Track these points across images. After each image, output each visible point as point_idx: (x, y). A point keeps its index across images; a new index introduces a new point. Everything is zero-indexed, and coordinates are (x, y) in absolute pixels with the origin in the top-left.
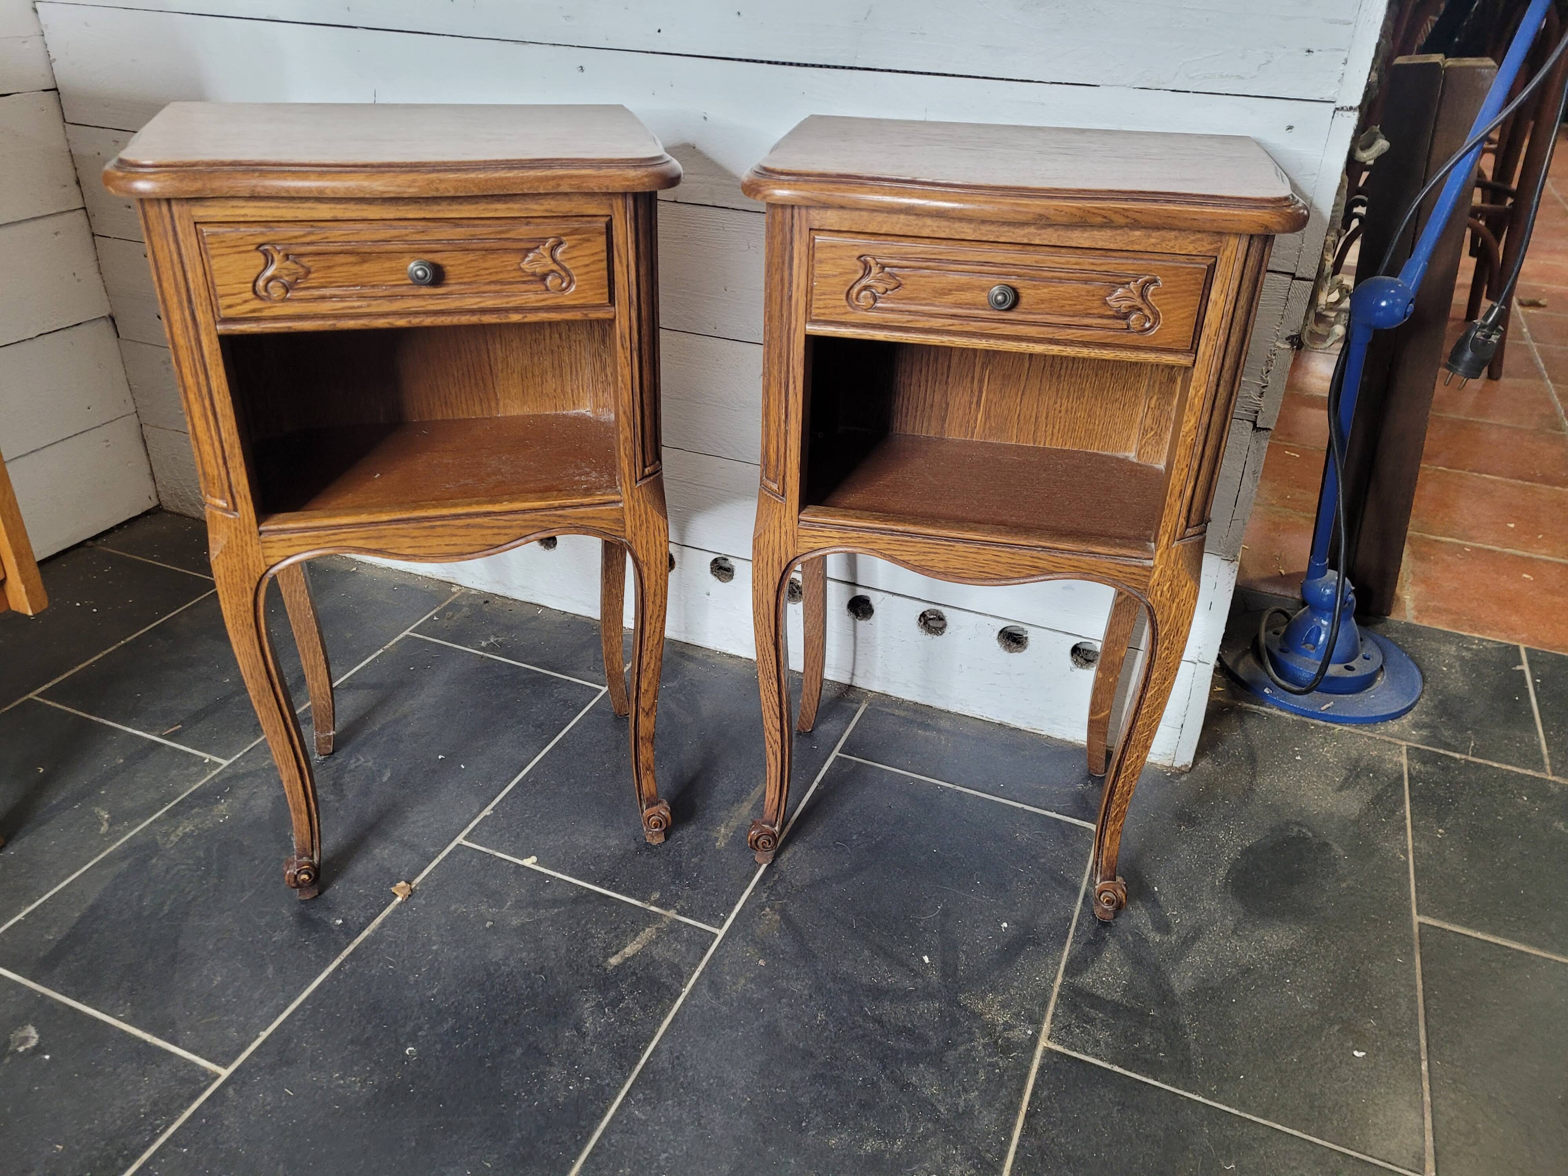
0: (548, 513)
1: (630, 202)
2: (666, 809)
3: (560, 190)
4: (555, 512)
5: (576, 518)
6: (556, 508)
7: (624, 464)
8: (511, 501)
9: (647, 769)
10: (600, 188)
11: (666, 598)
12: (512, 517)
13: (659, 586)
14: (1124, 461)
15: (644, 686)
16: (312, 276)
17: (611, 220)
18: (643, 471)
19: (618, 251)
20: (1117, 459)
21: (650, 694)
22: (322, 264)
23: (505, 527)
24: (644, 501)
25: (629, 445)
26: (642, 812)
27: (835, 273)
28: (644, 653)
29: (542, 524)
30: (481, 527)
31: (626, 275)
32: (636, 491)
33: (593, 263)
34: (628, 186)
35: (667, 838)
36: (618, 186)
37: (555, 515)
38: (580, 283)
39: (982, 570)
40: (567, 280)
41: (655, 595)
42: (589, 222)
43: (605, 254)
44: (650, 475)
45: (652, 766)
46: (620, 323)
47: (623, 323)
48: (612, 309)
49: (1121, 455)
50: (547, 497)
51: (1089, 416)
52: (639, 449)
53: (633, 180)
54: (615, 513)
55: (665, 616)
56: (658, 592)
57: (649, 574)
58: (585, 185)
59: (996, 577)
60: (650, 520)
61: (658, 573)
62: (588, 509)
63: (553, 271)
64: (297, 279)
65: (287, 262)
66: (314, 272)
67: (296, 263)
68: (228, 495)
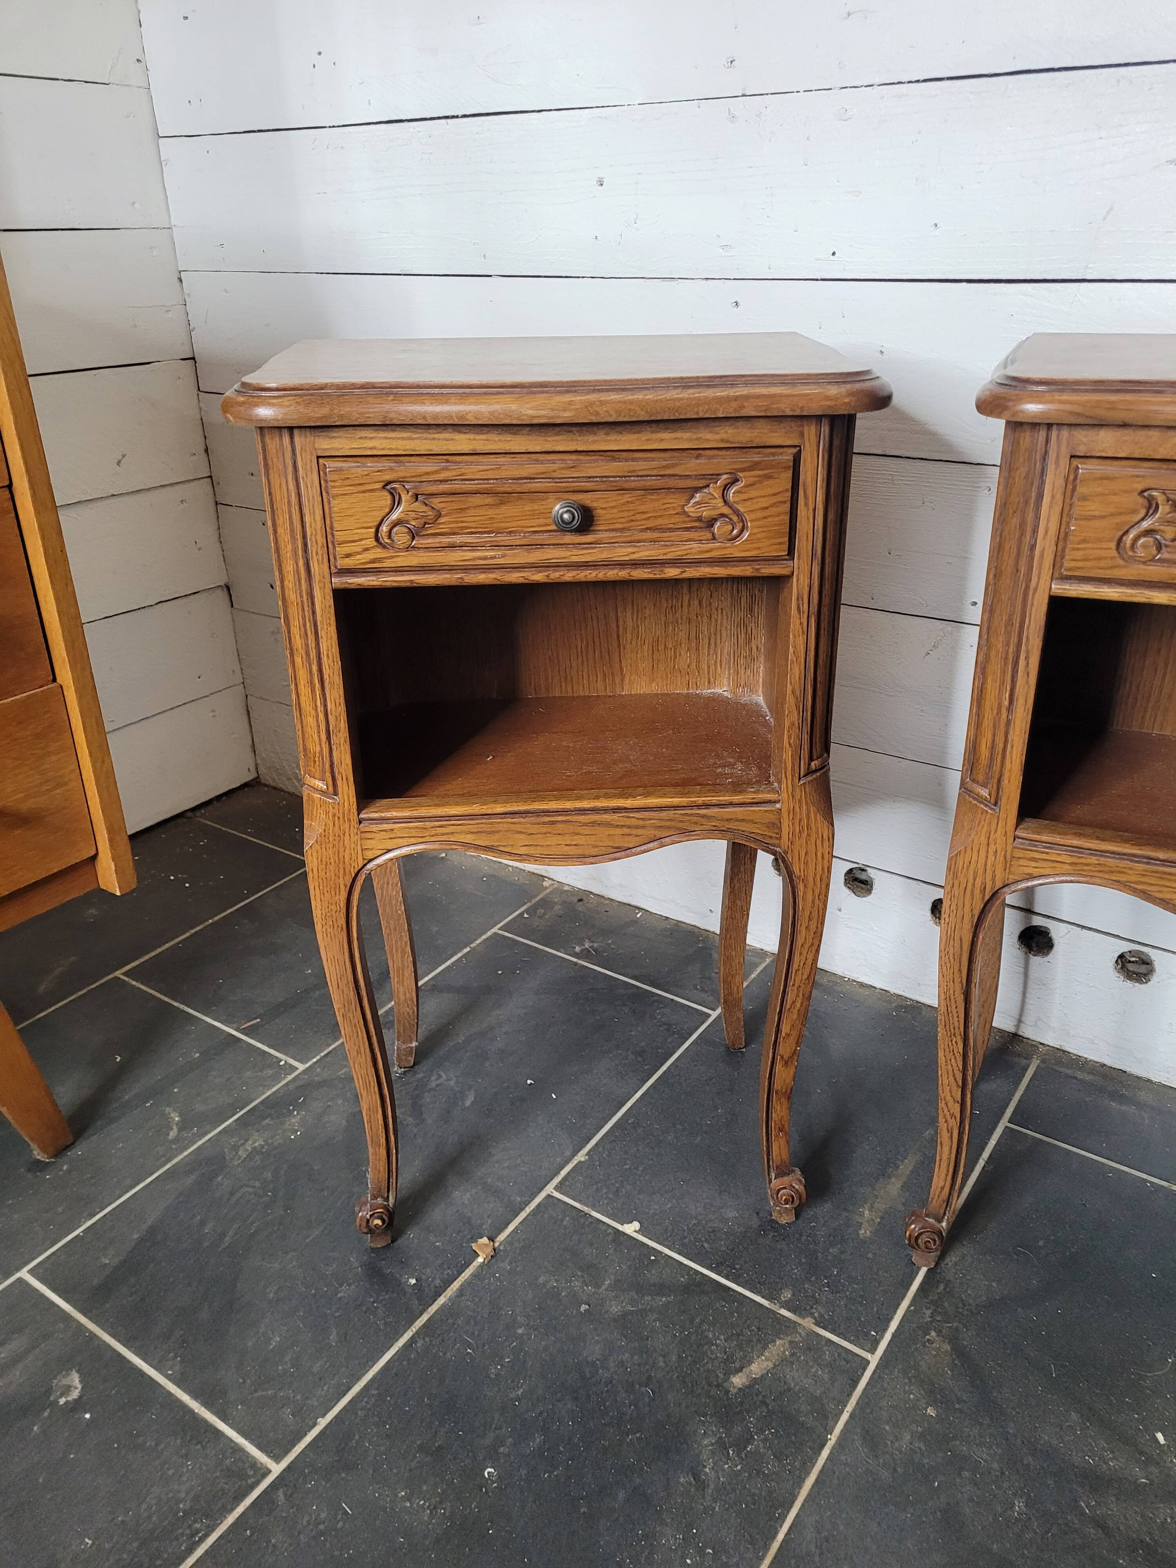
0: (693, 811)
1: (826, 427)
3: (743, 413)
4: (698, 812)
5: (722, 820)
6: (699, 807)
7: (787, 756)
8: (644, 795)
11: (821, 923)
12: (646, 814)
15: (785, 1029)
16: (442, 520)
17: (800, 452)
18: (808, 765)
19: (805, 492)
22: (455, 506)
23: (637, 827)
24: (806, 802)
25: (794, 733)
29: (681, 825)
30: (609, 825)
31: (811, 520)
32: (798, 790)
33: (772, 506)
34: (826, 407)
36: (812, 407)
37: (696, 815)
38: (755, 531)
40: (739, 526)
41: (810, 919)
42: (773, 455)
43: (788, 495)
44: (815, 771)
46: (797, 580)
47: (801, 580)
48: (790, 563)
50: (689, 793)
52: (806, 738)
54: (770, 818)
55: (818, 946)
56: (815, 915)
57: (804, 892)
58: (775, 406)
60: (814, 829)
61: (817, 892)
62: (738, 810)
63: (723, 515)
64: (425, 523)
65: (416, 503)
66: (446, 515)
67: (426, 505)
68: (328, 775)
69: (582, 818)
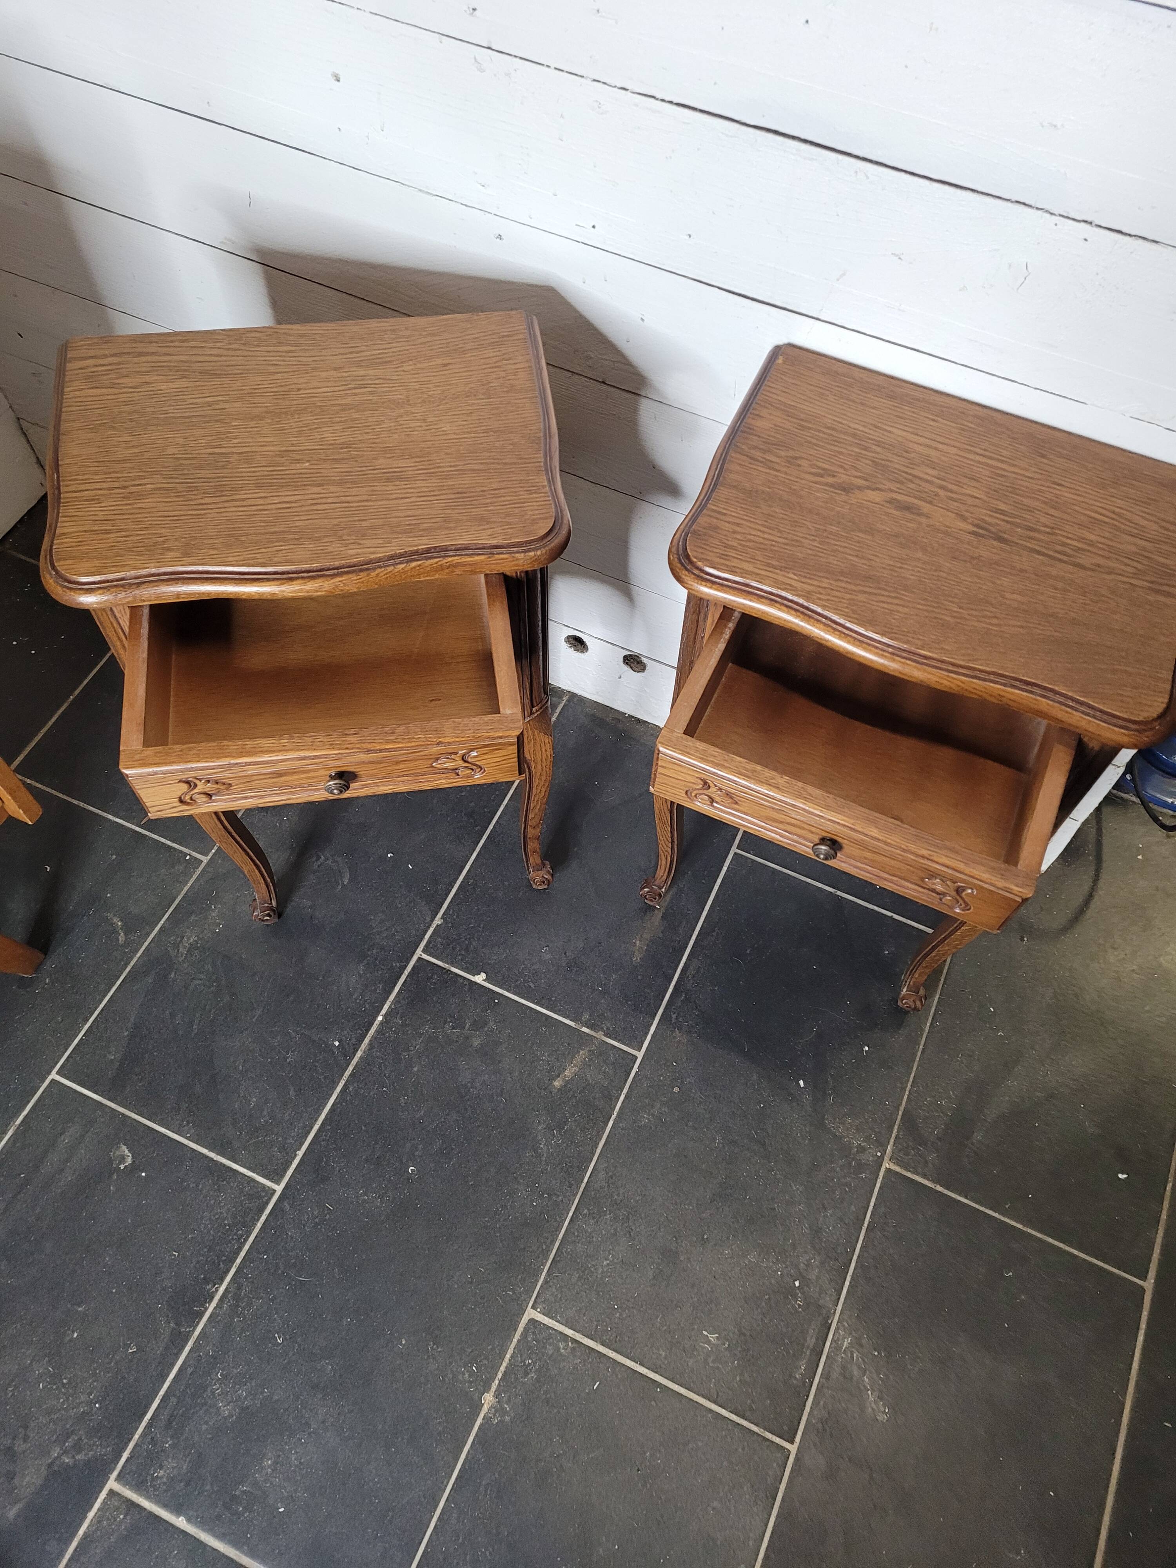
44: (537, 711)
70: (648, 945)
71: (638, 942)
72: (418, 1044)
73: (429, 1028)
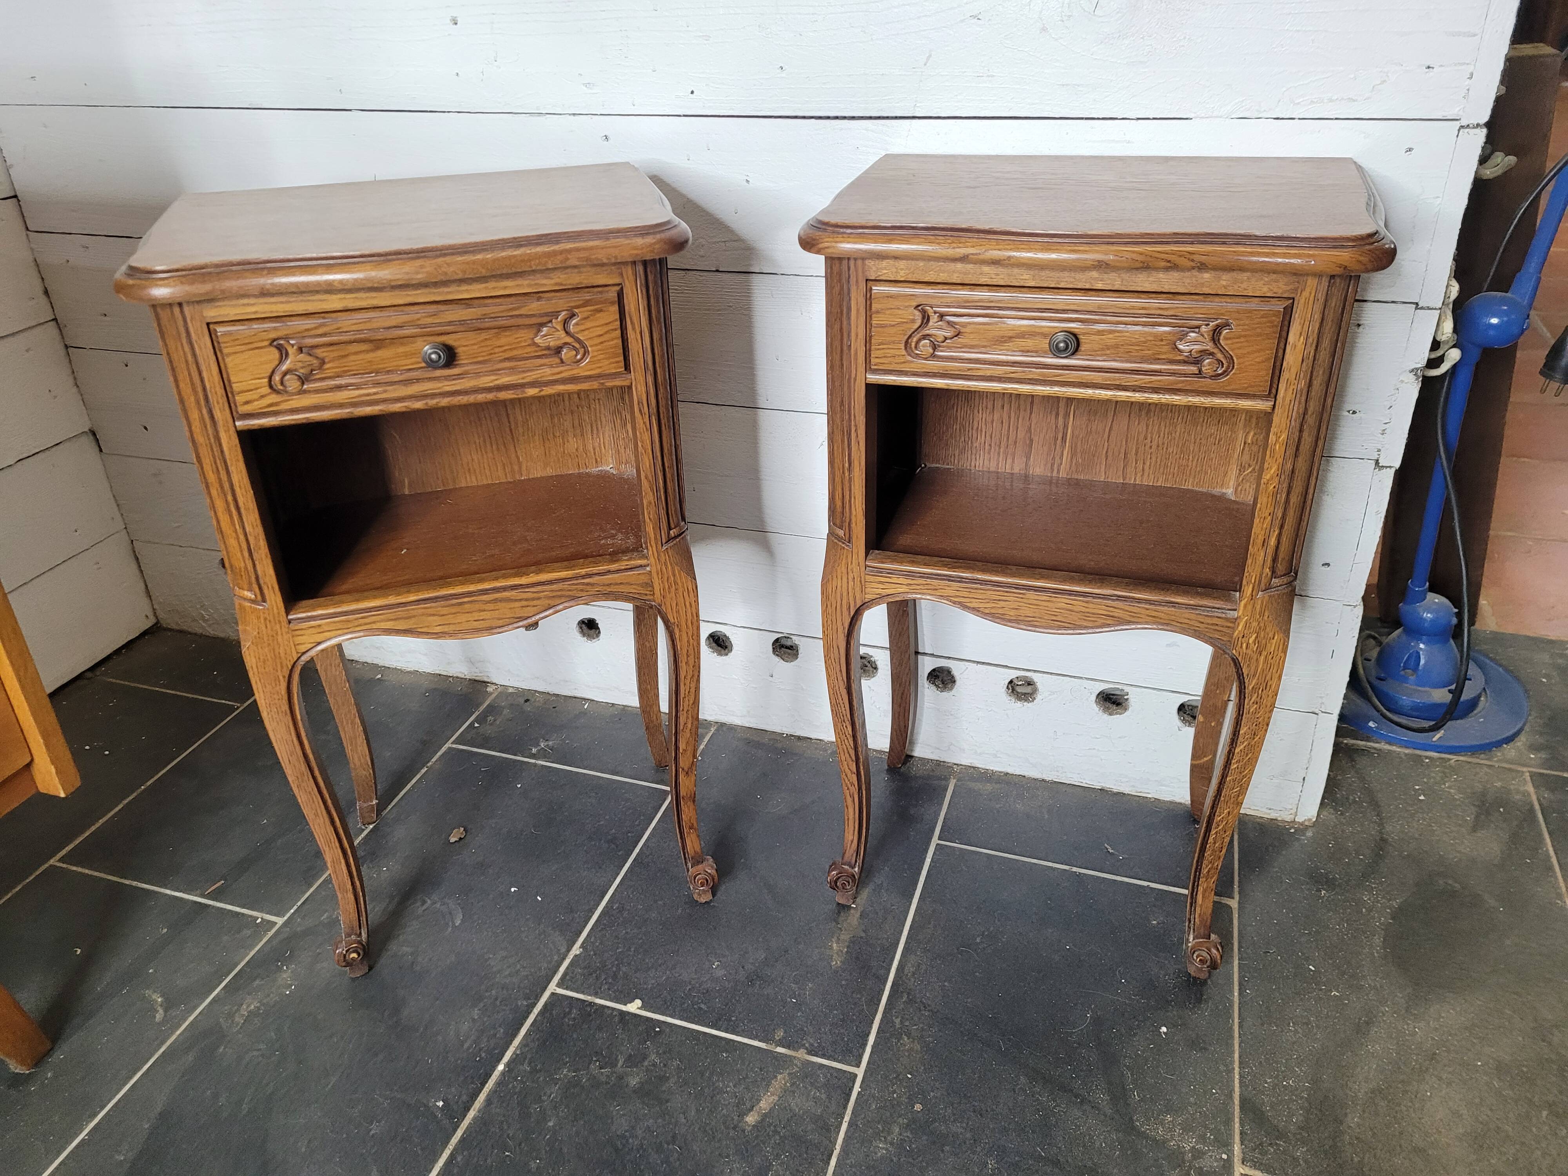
0: (575, 582)
1: (640, 268)
2: (712, 867)
3: (568, 263)
4: (583, 581)
5: (604, 585)
6: (583, 577)
7: (650, 528)
8: (538, 572)
9: (690, 828)
10: (608, 259)
11: (699, 658)
12: (539, 588)
13: (691, 647)
14: (1221, 498)
15: (682, 746)
16: (326, 366)
17: (622, 288)
18: (669, 533)
19: (631, 319)
20: (1213, 496)
21: (689, 753)
22: (336, 354)
23: (533, 599)
24: (671, 564)
25: (653, 509)
26: (688, 870)
27: (893, 323)
28: (680, 713)
29: (570, 593)
30: (509, 600)
31: (640, 341)
32: (662, 554)
33: (606, 333)
34: (637, 255)
35: (714, 895)
36: (627, 255)
37: (583, 584)
38: (596, 354)
39: (1054, 618)
40: (582, 351)
41: (688, 656)
42: (601, 292)
43: (618, 323)
44: (676, 537)
45: (695, 825)
46: (636, 389)
47: (639, 389)
48: (628, 376)
49: (1217, 491)
50: (574, 566)
51: (1182, 452)
52: (663, 513)
53: (643, 248)
54: (642, 577)
55: (699, 676)
56: (691, 652)
57: (680, 636)
58: (593, 257)
59: (1069, 625)
60: (679, 581)
61: (690, 634)
62: (616, 575)
63: (566, 344)
64: (312, 371)
65: (302, 355)
66: (329, 362)
67: (310, 355)
68: (255, 586)
69: (484, 597)
70: (848, 947)
71: (835, 945)
72: (554, 1092)
73: (569, 1071)
